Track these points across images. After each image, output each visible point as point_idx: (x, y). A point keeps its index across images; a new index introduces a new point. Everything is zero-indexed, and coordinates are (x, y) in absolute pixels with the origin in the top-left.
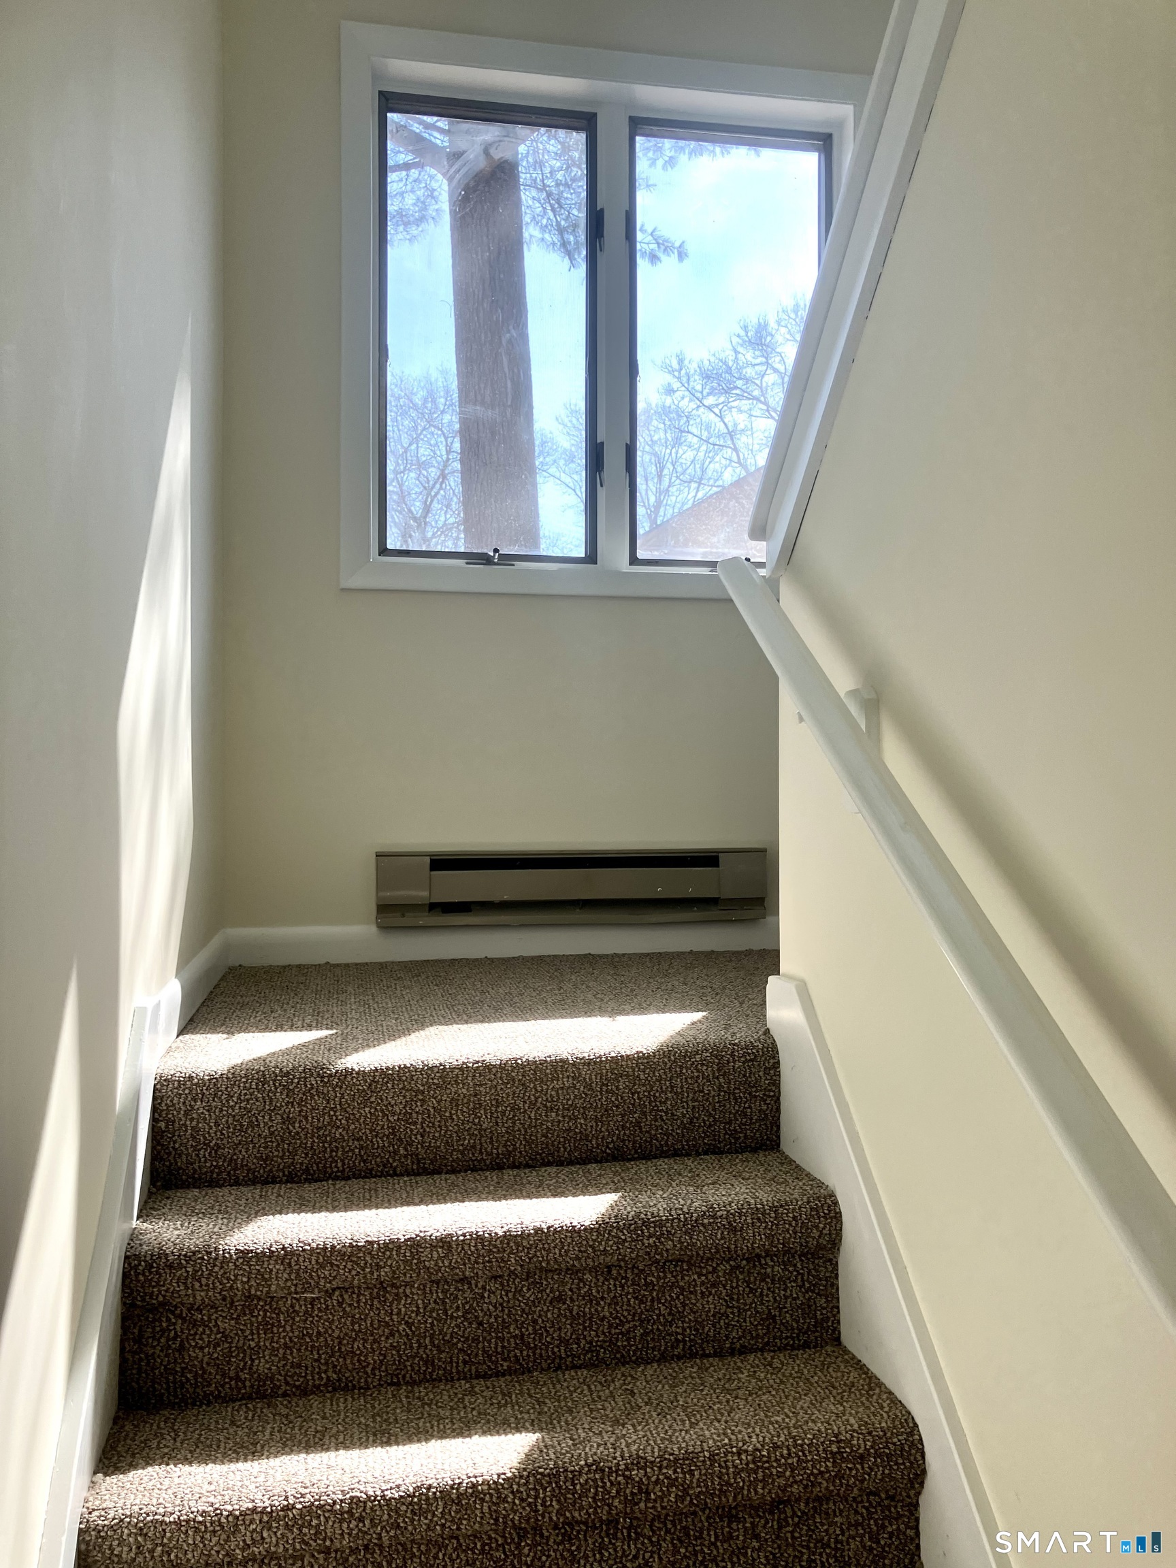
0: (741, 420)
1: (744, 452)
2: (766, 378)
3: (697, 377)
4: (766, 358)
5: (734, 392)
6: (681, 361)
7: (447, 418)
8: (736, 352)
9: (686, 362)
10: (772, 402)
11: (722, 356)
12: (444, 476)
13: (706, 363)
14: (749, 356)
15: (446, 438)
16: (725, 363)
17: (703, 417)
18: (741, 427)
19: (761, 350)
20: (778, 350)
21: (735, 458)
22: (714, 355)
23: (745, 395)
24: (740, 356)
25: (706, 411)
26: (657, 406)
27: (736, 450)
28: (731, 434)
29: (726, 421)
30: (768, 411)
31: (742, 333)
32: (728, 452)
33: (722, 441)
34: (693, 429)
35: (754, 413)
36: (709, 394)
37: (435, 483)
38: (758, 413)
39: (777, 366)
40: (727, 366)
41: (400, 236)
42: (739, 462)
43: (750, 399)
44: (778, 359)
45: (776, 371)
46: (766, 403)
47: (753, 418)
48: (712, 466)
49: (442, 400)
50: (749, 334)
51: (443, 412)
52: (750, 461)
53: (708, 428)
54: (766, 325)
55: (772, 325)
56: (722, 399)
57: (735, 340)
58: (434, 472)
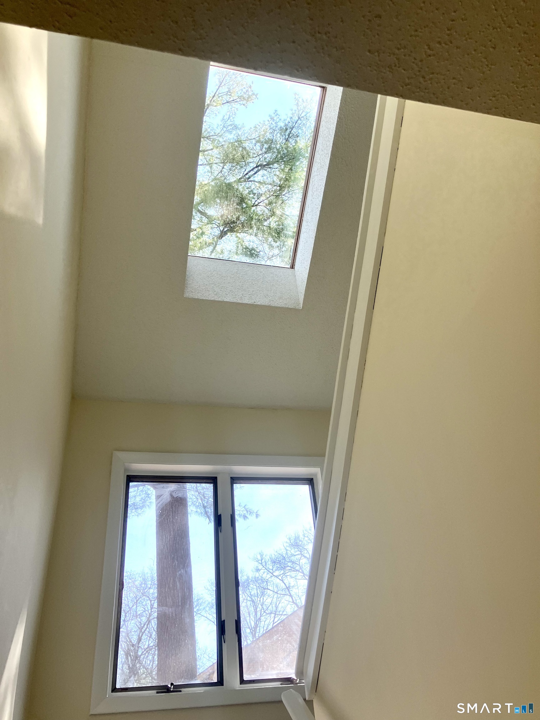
0: (292, 582)
1: (295, 597)
2: (301, 561)
3: (270, 563)
4: (301, 552)
5: (287, 568)
6: (262, 556)
7: (151, 591)
8: (287, 550)
9: (264, 556)
10: (305, 572)
11: (280, 552)
12: (149, 621)
13: (273, 556)
14: (293, 551)
15: (151, 601)
16: (282, 555)
17: (274, 581)
18: (292, 585)
19: (298, 548)
20: (305, 548)
21: (291, 600)
22: (277, 552)
23: (293, 569)
24: (288, 552)
25: (276, 578)
26: (252, 578)
27: (291, 596)
28: (288, 588)
29: (285, 582)
30: (304, 576)
31: (289, 541)
32: (288, 598)
33: (284, 592)
34: (270, 587)
35: (297, 578)
36: (276, 570)
37: (144, 625)
38: (300, 577)
39: (305, 555)
40: (283, 556)
41: (133, 514)
42: (293, 602)
43: (295, 571)
44: (306, 552)
45: (305, 557)
46: (303, 573)
47: (298, 580)
48: (280, 605)
49: (150, 582)
50: (291, 541)
51: (150, 588)
52: (298, 601)
53: (277, 586)
54: (299, 537)
55: (301, 537)
56: (282, 572)
57: (285, 545)
58: (144, 619)
